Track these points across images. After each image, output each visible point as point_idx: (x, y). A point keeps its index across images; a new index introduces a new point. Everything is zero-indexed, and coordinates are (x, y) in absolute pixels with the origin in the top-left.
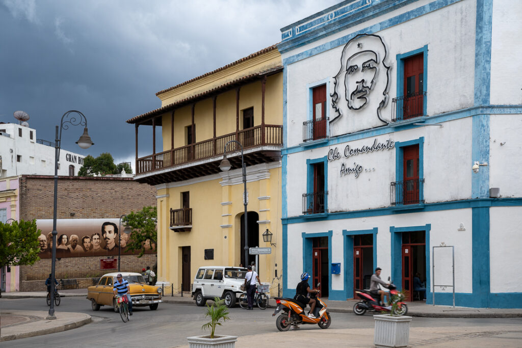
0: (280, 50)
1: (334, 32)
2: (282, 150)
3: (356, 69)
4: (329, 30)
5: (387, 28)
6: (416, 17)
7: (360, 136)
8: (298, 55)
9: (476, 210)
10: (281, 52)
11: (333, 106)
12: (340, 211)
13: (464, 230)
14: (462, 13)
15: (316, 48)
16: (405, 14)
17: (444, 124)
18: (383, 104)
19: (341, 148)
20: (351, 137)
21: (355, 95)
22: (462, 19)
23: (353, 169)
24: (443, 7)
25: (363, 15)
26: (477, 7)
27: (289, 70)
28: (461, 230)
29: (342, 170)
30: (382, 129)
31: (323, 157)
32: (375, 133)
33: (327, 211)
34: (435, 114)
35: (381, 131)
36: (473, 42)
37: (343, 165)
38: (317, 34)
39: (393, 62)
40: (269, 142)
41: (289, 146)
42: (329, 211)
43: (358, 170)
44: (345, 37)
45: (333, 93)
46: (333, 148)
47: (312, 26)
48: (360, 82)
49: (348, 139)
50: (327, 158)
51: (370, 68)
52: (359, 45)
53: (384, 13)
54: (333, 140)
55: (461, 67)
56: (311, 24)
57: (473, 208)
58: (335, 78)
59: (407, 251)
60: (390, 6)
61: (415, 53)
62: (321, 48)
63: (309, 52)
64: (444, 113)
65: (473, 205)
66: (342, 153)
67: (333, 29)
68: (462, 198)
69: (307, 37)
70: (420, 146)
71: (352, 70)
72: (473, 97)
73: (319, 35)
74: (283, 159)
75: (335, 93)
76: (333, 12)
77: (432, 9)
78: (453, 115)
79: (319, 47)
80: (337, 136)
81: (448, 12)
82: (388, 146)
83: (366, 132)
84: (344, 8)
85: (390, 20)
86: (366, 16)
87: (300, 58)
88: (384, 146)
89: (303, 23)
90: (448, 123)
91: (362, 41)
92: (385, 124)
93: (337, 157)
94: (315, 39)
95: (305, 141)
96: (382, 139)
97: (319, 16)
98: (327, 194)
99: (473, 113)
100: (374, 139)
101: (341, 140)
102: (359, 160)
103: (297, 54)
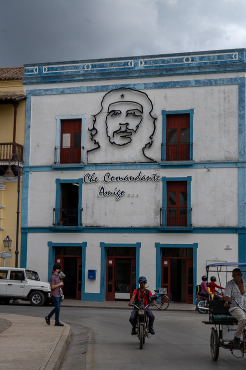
0: (24, 82)
1: (92, 80)
2: (24, 167)
3: (119, 114)
4: (88, 78)
5: (151, 88)
6: (182, 87)
7: (123, 167)
8: (47, 90)
9: (242, 236)
10: (24, 84)
11: (91, 139)
12: (96, 227)
13: (231, 249)
14: (225, 93)
15: (69, 88)
16: (171, 82)
17: (211, 169)
18: (149, 145)
19: (100, 174)
20: (111, 167)
21: (117, 133)
22: (225, 97)
23: (114, 193)
24: (207, 86)
25: (128, 74)
26: (239, 92)
27: (33, 100)
28: (228, 249)
29: (100, 193)
30: (147, 165)
31: (77, 179)
32: (139, 167)
33: (81, 224)
34: (201, 161)
35: (146, 166)
36: (236, 115)
37: (102, 188)
38: (73, 77)
39: (157, 115)
40: (5, 158)
41: (31, 164)
42: (84, 225)
43: (120, 195)
44: (105, 86)
45: (91, 128)
46: (91, 173)
47: (64, 70)
48: (124, 124)
49: (108, 168)
50: (82, 181)
51: (134, 115)
52: (122, 96)
53: (148, 77)
54: (90, 166)
55: (225, 131)
56: (63, 68)
57: (239, 234)
58: (94, 116)
59: (166, 263)
60: (157, 74)
61: (181, 113)
62: (76, 90)
63: (61, 90)
64: (210, 161)
65: (239, 232)
66: (101, 178)
67: (93, 77)
68: (229, 226)
69: (61, 78)
70: (188, 183)
71: (114, 114)
72: (237, 154)
73: (75, 79)
74: (25, 176)
75: (94, 128)
76: (90, 64)
77: (198, 85)
78: (221, 164)
79: (74, 88)
80: (96, 164)
81: (212, 90)
82: (155, 179)
83: (130, 165)
84: (103, 64)
85: (155, 84)
86: (131, 75)
87: (48, 93)
88: (151, 178)
89: (53, 65)
90: (215, 169)
91: (126, 94)
92: (152, 161)
93: (94, 180)
94: (69, 81)
95: (55, 163)
96: (148, 172)
97: (73, 63)
98: (82, 210)
99: (239, 165)
100: (139, 171)
101: (99, 168)
102: (121, 186)
103: (46, 88)
